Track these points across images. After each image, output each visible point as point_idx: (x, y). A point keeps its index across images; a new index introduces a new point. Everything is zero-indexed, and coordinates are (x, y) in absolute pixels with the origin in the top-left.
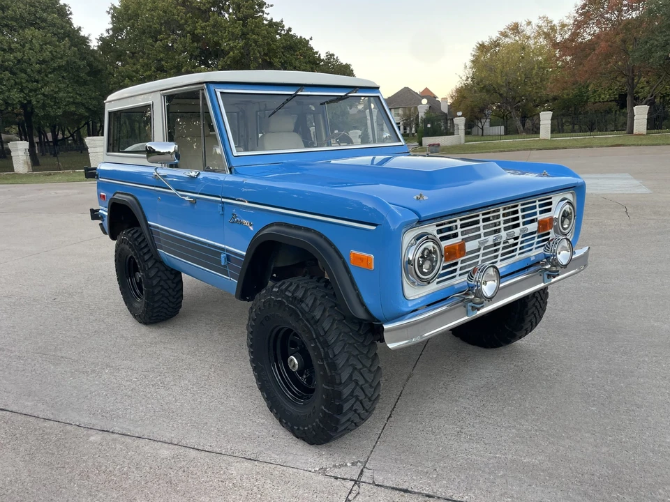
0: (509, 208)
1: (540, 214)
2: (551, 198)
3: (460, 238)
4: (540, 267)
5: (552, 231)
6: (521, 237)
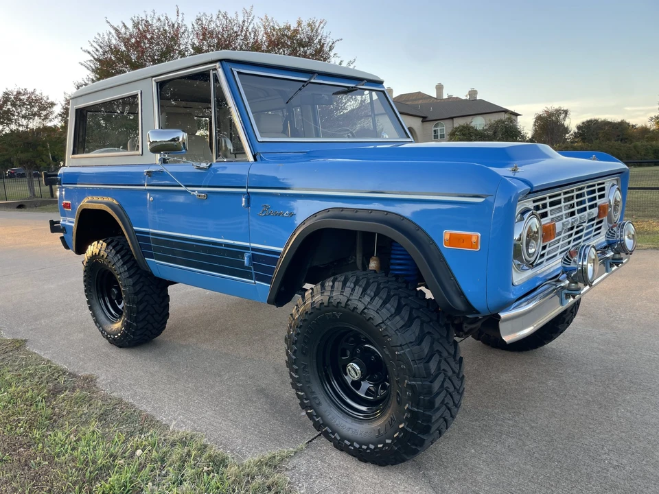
1: (599, 199)
2: (603, 183)
3: (550, 217)
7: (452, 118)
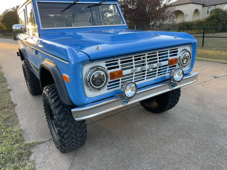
0: (151, 54)
1: (170, 57)
2: (177, 49)
3: (120, 68)
4: (169, 81)
5: (177, 64)
6: (158, 67)
7: (216, 5)
